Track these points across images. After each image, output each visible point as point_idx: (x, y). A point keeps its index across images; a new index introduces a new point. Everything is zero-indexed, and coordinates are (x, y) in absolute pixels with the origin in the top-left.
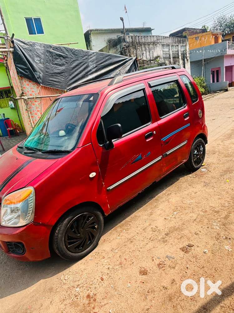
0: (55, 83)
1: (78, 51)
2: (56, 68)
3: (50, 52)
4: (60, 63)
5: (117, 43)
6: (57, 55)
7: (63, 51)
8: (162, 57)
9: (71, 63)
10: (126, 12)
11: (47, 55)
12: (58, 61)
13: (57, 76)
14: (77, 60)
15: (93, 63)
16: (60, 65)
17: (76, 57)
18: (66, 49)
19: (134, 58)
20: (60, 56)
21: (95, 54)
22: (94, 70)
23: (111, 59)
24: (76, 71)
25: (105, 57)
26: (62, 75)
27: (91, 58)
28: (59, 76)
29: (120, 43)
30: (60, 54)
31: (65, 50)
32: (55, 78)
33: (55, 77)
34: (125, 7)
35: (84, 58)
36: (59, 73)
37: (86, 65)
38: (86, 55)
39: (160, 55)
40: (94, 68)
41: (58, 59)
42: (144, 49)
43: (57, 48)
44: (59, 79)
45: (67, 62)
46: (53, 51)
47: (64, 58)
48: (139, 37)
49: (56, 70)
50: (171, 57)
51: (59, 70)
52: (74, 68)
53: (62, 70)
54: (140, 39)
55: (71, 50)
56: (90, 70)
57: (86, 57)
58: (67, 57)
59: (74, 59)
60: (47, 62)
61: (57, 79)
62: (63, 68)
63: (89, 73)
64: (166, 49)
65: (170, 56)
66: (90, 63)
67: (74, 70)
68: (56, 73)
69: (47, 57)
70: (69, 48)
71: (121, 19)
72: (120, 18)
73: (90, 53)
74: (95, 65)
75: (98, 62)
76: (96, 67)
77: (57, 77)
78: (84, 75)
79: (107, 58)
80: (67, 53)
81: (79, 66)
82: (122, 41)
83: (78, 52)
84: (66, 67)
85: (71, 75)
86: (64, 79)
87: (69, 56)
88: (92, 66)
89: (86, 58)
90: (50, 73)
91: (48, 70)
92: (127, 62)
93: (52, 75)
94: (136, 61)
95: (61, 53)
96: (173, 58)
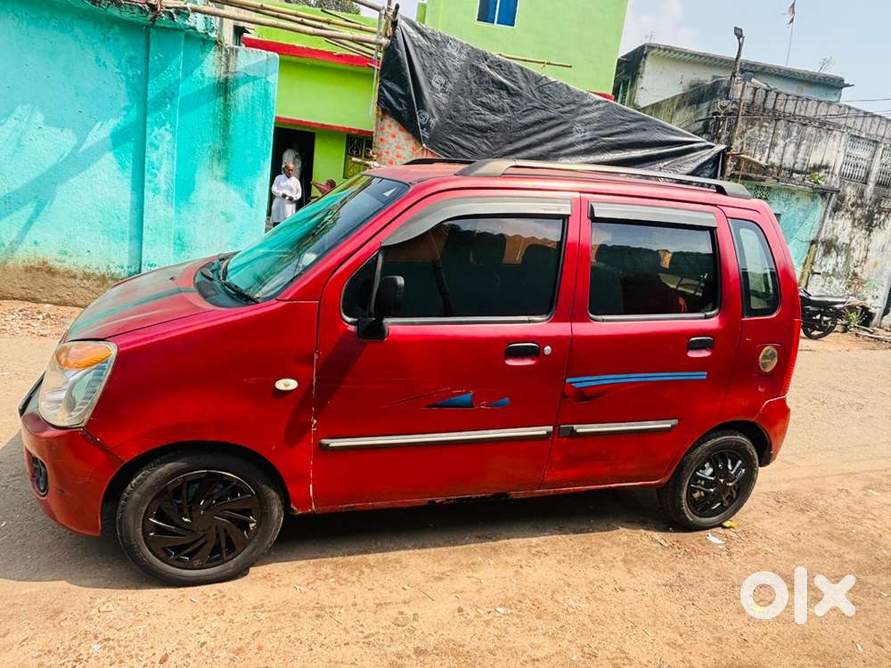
0: (461, 151)
1: (557, 86)
2: (478, 114)
3: (480, 72)
4: (495, 105)
5: (703, 96)
6: (493, 81)
7: (514, 77)
8: (837, 171)
9: (524, 112)
10: (792, 21)
11: (469, 75)
12: (492, 99)
13: (473, 135)
14: (545, 109)
15: (588, 127)
16: (492, 110)
17: (545, 100)
18: (523, 73)
19: (720, 147)
20: (502, 86)
21: (601, 105)
22: (582, 147)
23: (645, 130)
24: (529, 135)
25: (629, 121)
26: (486, 137)
27: (587, 112)
28: (478, 137)
29: (711, 99)
30: (502, 83)
31: (519, 76)
32: (467, 139)
33: (467, 136)
34: (793, 5)
35: (567, 108)
36: (481, 130)
37: (563, 128)
38: (574, 102)
39: (832, 164)
40: (584, 141)
41: (493, 92)
42: (781, 132)
43: (500, 66)
44: (475, 144)
45: (512, 107)
46: (488, 69)
47: (509, 93)
48: (778, 94)
49: (476, 119)
50: (872, 178)
51: (484, 121)
52: (527, 126)
53: (492, 125)
54: (779, 102)
55: (538, 79)
56: (571, 145)
57: (573, 107)
58: (520, 95)
59: (536, 104)
60: (460, 94)
61: (470, 141)
62: (499, 118)
63: (562, 152)
64: (862, 153)
65: (868, 174)
66: (579, 127)
67: (524, 133)
68: (472, 126)
69: (466, 81)
70: (533, 73)
71: (736, 34)
72: (735, 28)
73: (589, 100)
74: (588, 135)
75: (601, 129)
76: (591, 140)
77: (472, 138)
78: (549, 151)
79: (633, 125)
80: (523, 85)
81: (543, 126)
82: (718, 93)
83: (555, 89)
84: (506, 119)
85: (510, 143)
86: (488, 147)
87: (524, 92)
88: (579, 135)
89: (572, 110)
90: (459, 124)
91: (455, 114)
92: (693, 150)
93: (461, 130)
94: (723, 156)
95: (508, 79)
96: (878, 184)
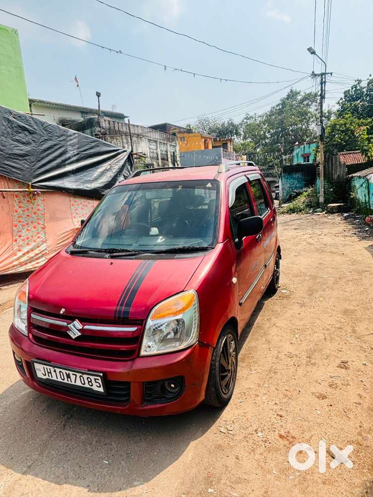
0: (14, 170)
1: (53, 127)
2: (16, 146)
3: (9, 121)
4: (24, 141)
5: (85, 127)
6: (19, 126)
7: (30, 123)
8: (149, 156)
9: (41, 142)
10: (78, 86)
11: (5, 124)
12: (21, 136)
13: (17, 159)
14: (51, 140)
15: (74, 148)
16: (23, 143)
17: (50, 135)
18: (33, 120)
20: (24, 129)
21: (76, 135)
22: (74, 158)
23: (98, 146)
24: (47, 155)
25: (91, 142)
26: (25, 159)
27: (71, 140)
28: (21, 160)
29: (91, 128)
30: (24, 127)
31: (32, 122)
32: (14, 162)
33: (15, 160)
34: (76, 78)
35: (61, 139)
36: (21, 156)
37: (62, 149)
38: (64, 135)
39: (146, 153)
40: (75, 155)
41: (20, 133)
42: (125, 141)
43: (20, 117)
44: (20, 165)
45: (34, 141)
46: (14, 120)
47: (29, 132)
49: (17, 150)
50: (159, 157)
51: (21, 150)
52: (45, 150)
53: (27, 152)
55: (42, 124)
56: (69, 158)
57: (64, 137)
58: (36, 133)
59: (46, 138)
60: (3, 136)
61: (17, 163)
62: (27, 148)
63: (67, 162)
64: (153, 146)
65: (157, 155)
66: (70, 148)
67: (45, 154)
68: (15, 154)
69: (3, 127)
70: (39, 120)
71: (97, 95)
72: (97, 92)
73: (70, 133)
74: (76, 152)
75: (80, 148)
76: (78, 154)
77: (18, 161)
78: (61, 163)
79: (93, 144)
80: (36, 127)
81: (53, 150)
82: (94, 124)
83: (53, 128)
84: (33, 148)
85: (39, 161)
86: (28, 165)
87: (38, 132)
88: (72, 152)
89: (64, 139)
90: (7, 153)
91: (3, 148)
93: (9, 157)
94: (131, 155)
95: (27, 125)
96: (162, 159)
